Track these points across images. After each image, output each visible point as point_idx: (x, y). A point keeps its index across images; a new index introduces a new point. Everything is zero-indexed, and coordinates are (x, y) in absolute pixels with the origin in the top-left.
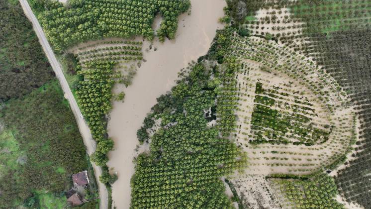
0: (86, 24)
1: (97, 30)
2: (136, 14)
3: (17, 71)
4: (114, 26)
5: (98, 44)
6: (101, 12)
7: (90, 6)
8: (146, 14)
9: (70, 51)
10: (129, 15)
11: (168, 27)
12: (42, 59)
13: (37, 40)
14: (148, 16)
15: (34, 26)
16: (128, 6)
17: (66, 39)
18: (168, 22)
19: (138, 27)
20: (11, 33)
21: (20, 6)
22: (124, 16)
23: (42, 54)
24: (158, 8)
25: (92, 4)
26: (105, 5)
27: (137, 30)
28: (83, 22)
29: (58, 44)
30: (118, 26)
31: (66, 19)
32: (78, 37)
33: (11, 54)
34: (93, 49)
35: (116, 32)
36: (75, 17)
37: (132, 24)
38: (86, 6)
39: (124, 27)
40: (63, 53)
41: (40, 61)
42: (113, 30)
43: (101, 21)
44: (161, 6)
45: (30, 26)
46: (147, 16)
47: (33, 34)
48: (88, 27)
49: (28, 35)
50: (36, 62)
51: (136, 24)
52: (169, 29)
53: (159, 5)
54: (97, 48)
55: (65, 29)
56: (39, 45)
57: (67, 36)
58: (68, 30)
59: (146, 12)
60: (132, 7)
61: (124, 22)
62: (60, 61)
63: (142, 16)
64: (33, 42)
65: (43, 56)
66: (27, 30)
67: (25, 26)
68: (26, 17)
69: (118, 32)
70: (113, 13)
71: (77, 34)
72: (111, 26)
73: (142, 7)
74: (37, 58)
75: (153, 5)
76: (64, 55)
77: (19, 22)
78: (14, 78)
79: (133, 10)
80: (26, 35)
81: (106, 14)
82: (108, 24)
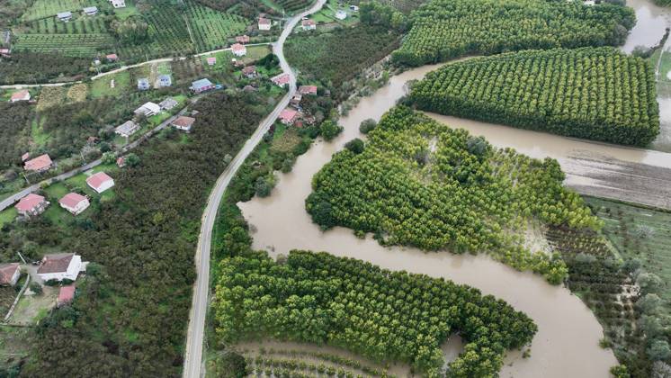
0: (307, 297)
1: (323, 316)
2: (416, 312)
3: (112, 348)
4: (362, 321)
5: (304, 353)
6: (343, 287)
7: (324, 272)
8: (436, 319)
9: (240, 348)
10: (400, 310)
11: (483, 359)
12: (175, 344)
13: (188, 306)
14: (441, 323)
15: (197, 282)
16: (401, 293)
17: (253, 312)
18: (484, 349)
19: (413, 338)
20: (153, 277)
21: (195, 246)
22: (389, 306)
23: (180, 335)
24: (464, 315)
25: (329, 271)
26: (354, 278)
27: (410, 343)
28: (301, 292)
29: (231, 319)
30: (370, 322)
31: (271, 279)
32: (277, 316)
33: (127, 312)
34: (289, 360)
35: (360, 335)
36: (290, 281)
37: (402, 327)
38: (318, 270)
39: (381, 328)
40: (222, 348)
41: (168, 347)
42: (354, 329)
43: (338, 302)
44: (472, 313)
45: (191, 279)
46: (437, 324)
47: (188, 294)
48: (307, 305)
49: (179, 291)
50: (160, 344)
51: (412, 331)
52: (484, 364)
53: (468, 311)
54: (300, 361)
55: (260, 294)
56: (186, 318)
57: (257, 308)
58: (266, 298)
59: (436, 315)
60: (410, 297)
61: (386, 318)
62: (207, 362)
63: (427, 320)
64: (181, 306)
65: (179, 340)
66: (182, 283)
67: (184, 275)
68: (193, 262)
69: (365, 335)
70: (369, 295)
71: (280, 309)
72: (354, 318)
73: (430, 302)
74: (169, 338)
75: (455, 307)
76: (221, 354)
77: (178, 265)
78: (97, 360)
79: (410, 302)
80: (175, 290)
81: (352, 293)
82: (350, 312)
